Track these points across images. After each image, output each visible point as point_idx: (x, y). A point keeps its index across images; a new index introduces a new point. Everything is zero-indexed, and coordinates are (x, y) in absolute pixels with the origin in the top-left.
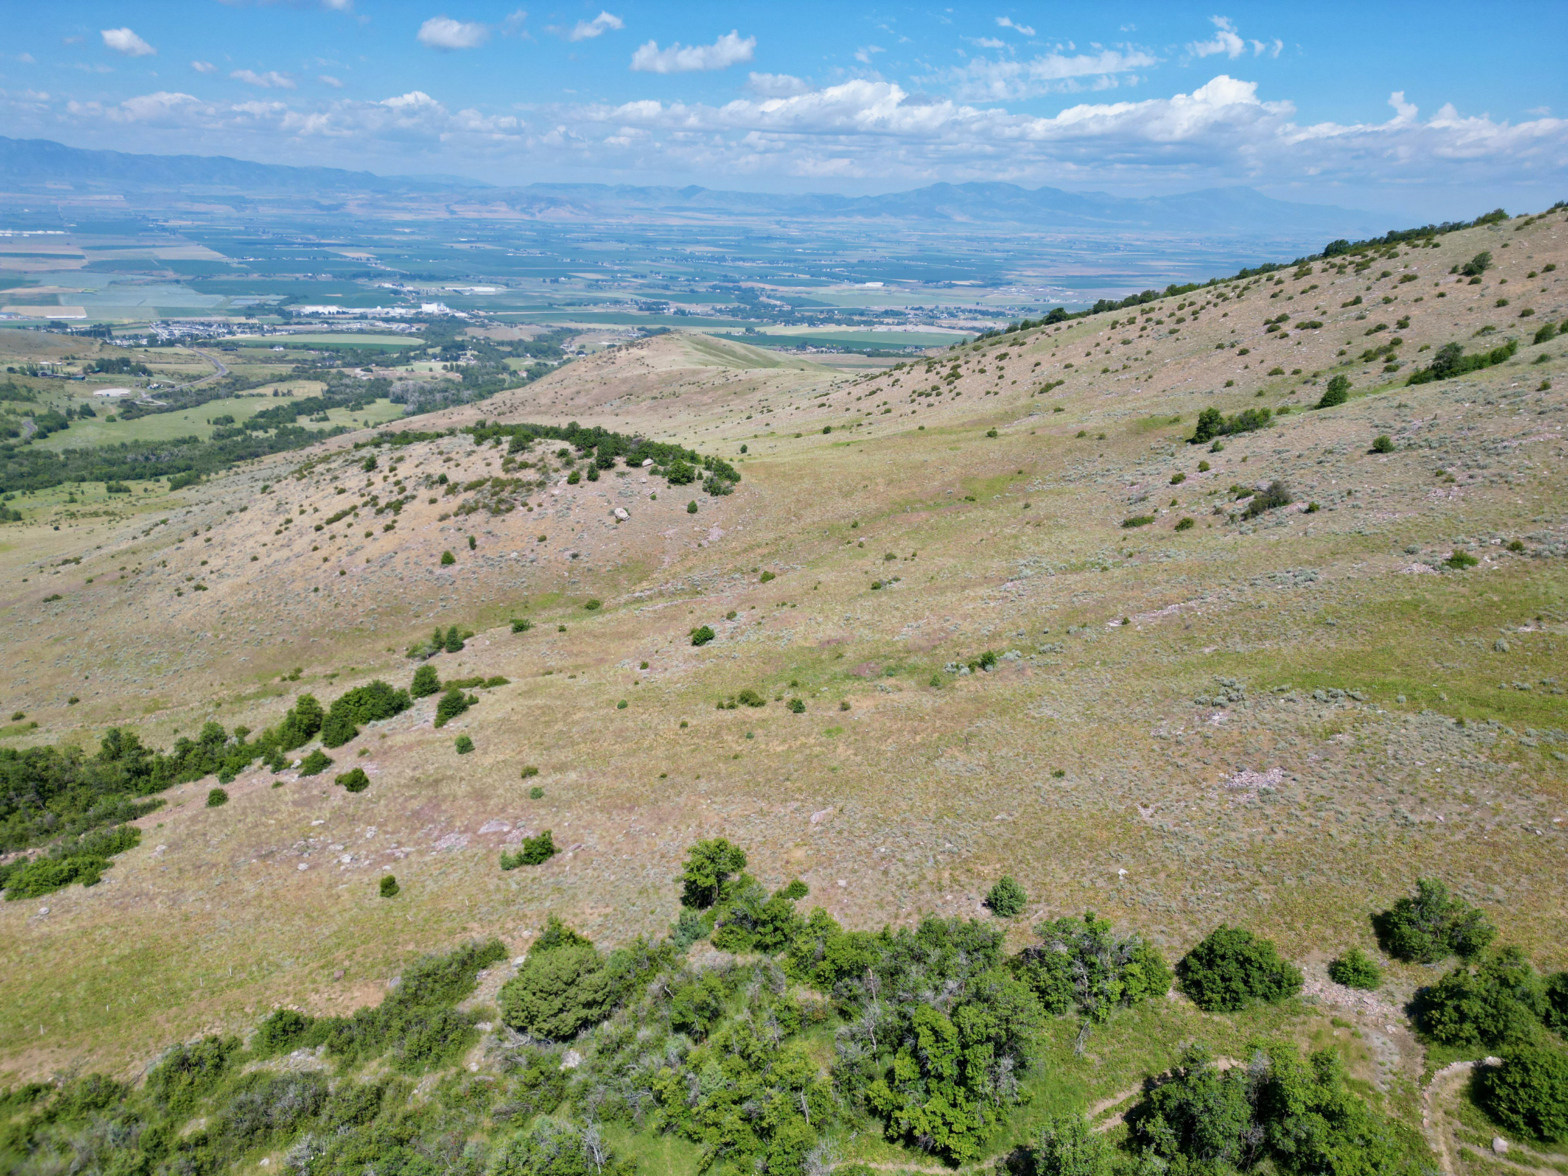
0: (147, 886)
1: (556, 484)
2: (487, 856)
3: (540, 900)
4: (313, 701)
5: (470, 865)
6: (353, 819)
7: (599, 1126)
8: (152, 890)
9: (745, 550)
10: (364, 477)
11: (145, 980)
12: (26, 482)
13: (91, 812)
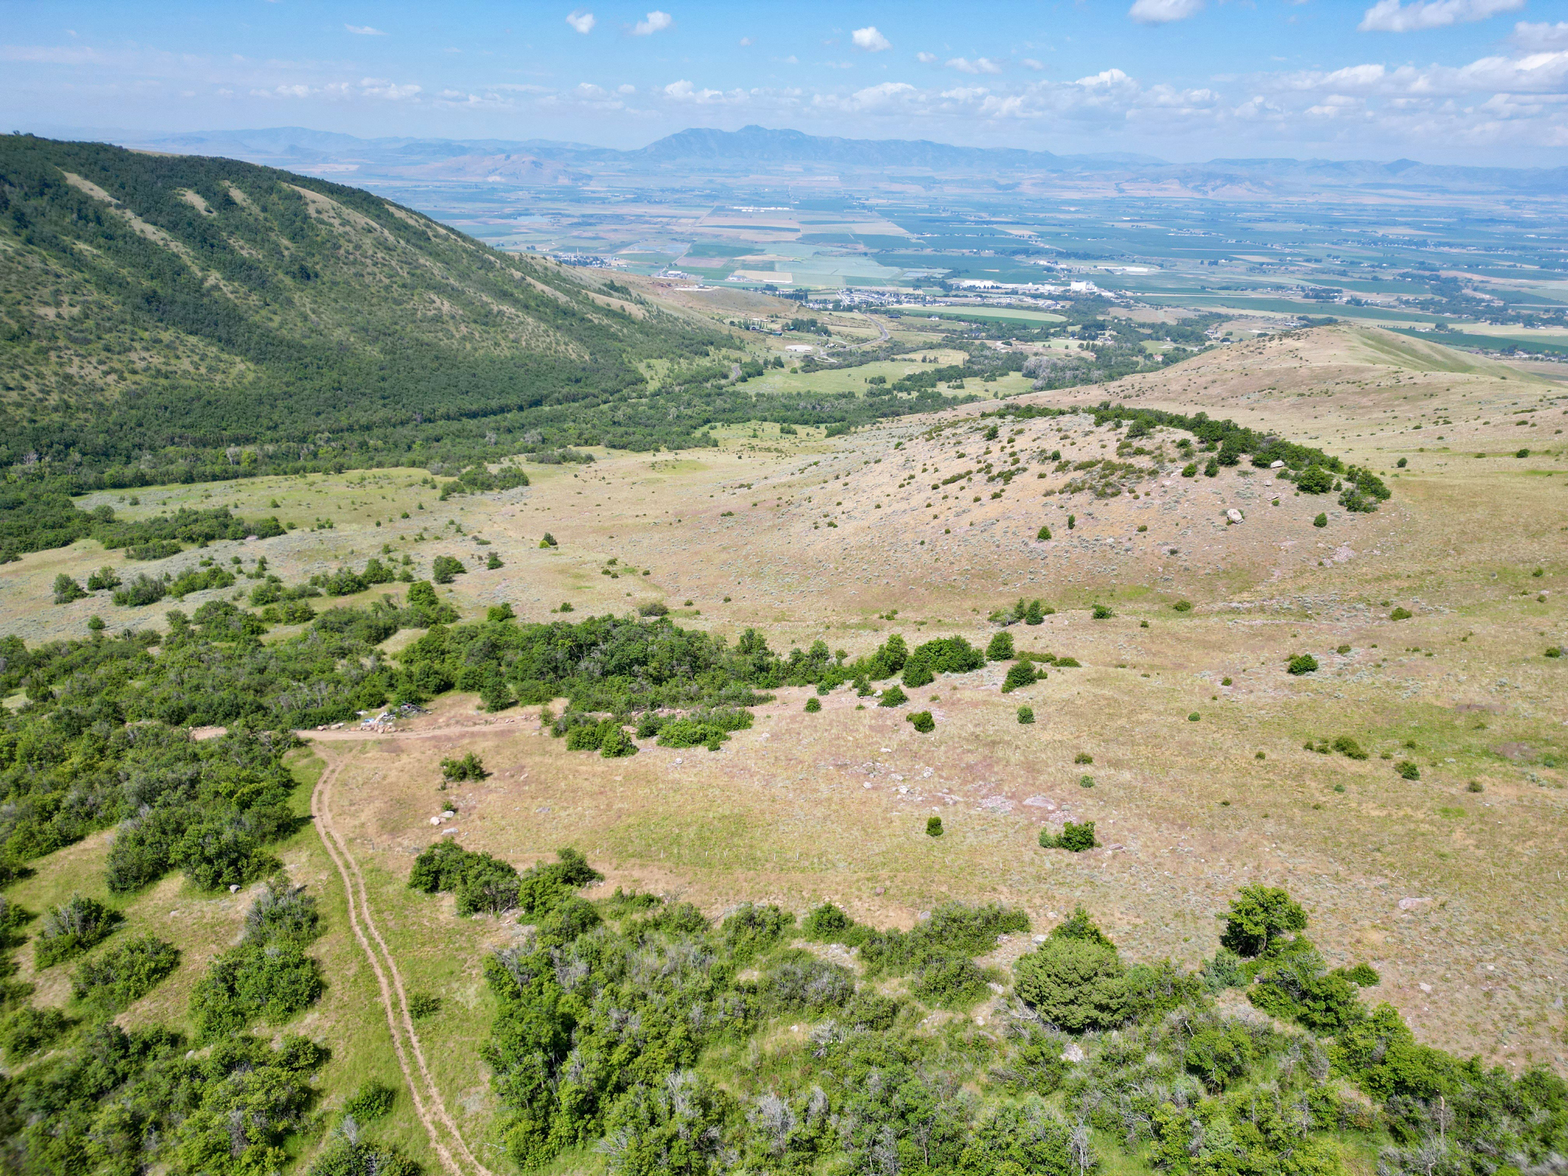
0: (751, 763)
1: (1169, 475)
2: (1028, 828)
3: (1072, 888)
4: (901, 641)
5: (1010, 831)
6: (915, 756)
7: (1090, 1130)
8: (754, 768)
9: (1378, 579)
10: (984, 444)
11: (736, 840)
12: (726, 416)
13: (723, 692)
